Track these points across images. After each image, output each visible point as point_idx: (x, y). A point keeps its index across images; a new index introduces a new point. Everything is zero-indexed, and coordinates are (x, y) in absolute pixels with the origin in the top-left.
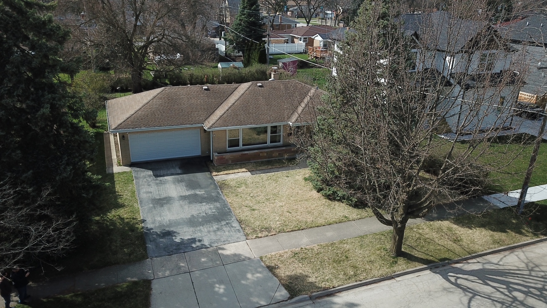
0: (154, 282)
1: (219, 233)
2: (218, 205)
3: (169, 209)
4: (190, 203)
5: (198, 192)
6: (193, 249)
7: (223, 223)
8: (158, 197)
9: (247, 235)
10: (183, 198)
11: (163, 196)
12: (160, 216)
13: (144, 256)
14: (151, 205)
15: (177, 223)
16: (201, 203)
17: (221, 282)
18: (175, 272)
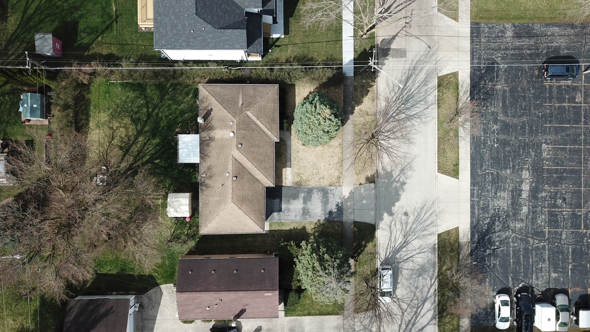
0: (355, 220)
1: (336, 195)
2: (315, 191)
3: (313, 210)
4: (310, 200)
5: (303, 196)
6: (342, 206)
7: (329, 192)
8: (302, 213)
9: (340, 186)
10: (305, 202)
11: (301, 211)
12: (317, 214)
13: (342, 222)
14: (307, 216)
15: (324, 209)
16: (312, 197)
17: (362, 201)
18: (352, 214)
